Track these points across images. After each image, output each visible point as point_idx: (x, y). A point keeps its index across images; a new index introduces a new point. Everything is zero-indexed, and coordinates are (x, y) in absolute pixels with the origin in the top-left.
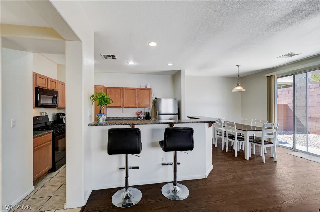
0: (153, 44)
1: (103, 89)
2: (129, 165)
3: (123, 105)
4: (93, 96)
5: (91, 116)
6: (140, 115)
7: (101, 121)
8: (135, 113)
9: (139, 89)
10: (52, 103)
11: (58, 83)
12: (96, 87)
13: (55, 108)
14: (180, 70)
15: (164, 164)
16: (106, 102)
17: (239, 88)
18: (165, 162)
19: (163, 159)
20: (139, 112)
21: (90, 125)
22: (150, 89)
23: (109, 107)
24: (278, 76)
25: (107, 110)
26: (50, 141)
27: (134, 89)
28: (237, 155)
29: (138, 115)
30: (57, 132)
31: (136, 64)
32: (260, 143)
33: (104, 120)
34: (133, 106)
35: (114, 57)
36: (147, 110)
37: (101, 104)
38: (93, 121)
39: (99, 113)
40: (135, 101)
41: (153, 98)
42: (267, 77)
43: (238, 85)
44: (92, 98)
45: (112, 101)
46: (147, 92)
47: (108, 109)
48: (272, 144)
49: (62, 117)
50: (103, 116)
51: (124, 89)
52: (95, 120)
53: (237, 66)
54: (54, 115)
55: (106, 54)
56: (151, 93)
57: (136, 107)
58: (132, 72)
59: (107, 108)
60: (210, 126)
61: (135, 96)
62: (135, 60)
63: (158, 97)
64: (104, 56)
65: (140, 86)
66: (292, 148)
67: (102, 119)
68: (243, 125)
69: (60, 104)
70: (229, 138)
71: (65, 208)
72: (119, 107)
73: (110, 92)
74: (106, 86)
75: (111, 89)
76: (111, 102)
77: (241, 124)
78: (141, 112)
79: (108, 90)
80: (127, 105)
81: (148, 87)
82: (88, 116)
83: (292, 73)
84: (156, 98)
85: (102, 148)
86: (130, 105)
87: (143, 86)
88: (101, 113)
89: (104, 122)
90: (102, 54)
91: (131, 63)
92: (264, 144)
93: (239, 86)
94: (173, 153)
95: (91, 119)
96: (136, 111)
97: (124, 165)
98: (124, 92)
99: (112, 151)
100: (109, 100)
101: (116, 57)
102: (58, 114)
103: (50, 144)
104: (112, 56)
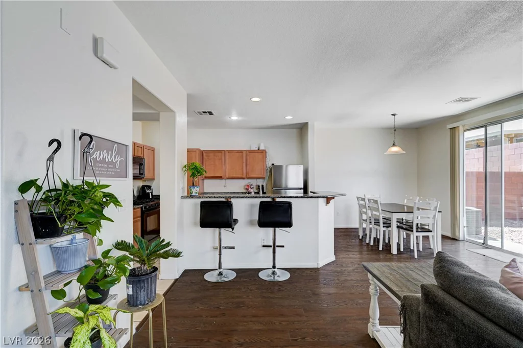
0: (255, 99)
1: (198, 152)
2: (223, 245)
3: (226, 176)
4: (185, 166)
5: (183, 188)
6: (250, 189)
7: (193, 194)
8: (243, 188)
9: (248, 152)
10: (138, 173)
11: (145, 147)
12: (189, 151)
13: (142, 179)
14: (307, 124)
15: (264, 246)
16: (198, 172)
17: (395, 149)
18: (265, 244)
19: (264, 240)
20: (248, 186)
21: (183, 197)
22: (263, 153)
23: (206, 178)
24: (466, 128)
25: (203, 183)
26: (139, 217)
27: (241, 152)
28: (382, 249)
29: (247, 189)
30: (145, 207)
31: (240, 118)
32: (411, 229)
33: (197, 193)
34: (240, 176)
35: (210, 113)
36: (260, 182)
37: (193, 175)
38: (186, 194)
39: (192, 184)
40: (242, 169)
41: (269, 164)
42: (450, 129)
43: (394, 145)
44: (184, 169)
45: (206, 172)
46: (260, 156)
47: (206, 181)
48: (431, 232)
49: (148, 191)
50: (196, 188)
51: (227, 152)
52: (188, 193)
53: (392, 115)
54: (138, 188)
55: (201, 111)
56: (266, 157)
57: (244, 178)
58: (238, 126)
59: (203, 180)
60: (328, 202)
61: (243, 163)
62: (239, 115)
63: (277, 163)
64: (198, 112)
65: (250, 148)
66: (483, 244)
67: (195, 191)
68: (407, 206)
69: (147, 174)
70: (383, 227)
71: (160, 279)
72: (220, 178)
73: (207, 156)
74: (202, 149)
75: (208, 152)
76: (204, 173)
77: (404, 206)
78: (251, 185)
79: (204, 154)
80: (231, 176)
81: (262, 148)
82: (181, 188)
83: (483, 124)
84: (273, 164)
85: (195, 224)
86: (235, 176)
87: (255, 148)
88: (193, 185)
89: (197, 194)
90: (196, 111)
91: (234, 118)
92: (417, 231)
93: (396, 146)
94: (271, 229)
95: (183, 192)
96: (245, 184)
97: (217, 244)
98: (227, 157)
99: (204, 224)
100: (202, 171)
101: (213, 112)
102: (143, 187)
103: (139, 220)
104: (208, 112)
